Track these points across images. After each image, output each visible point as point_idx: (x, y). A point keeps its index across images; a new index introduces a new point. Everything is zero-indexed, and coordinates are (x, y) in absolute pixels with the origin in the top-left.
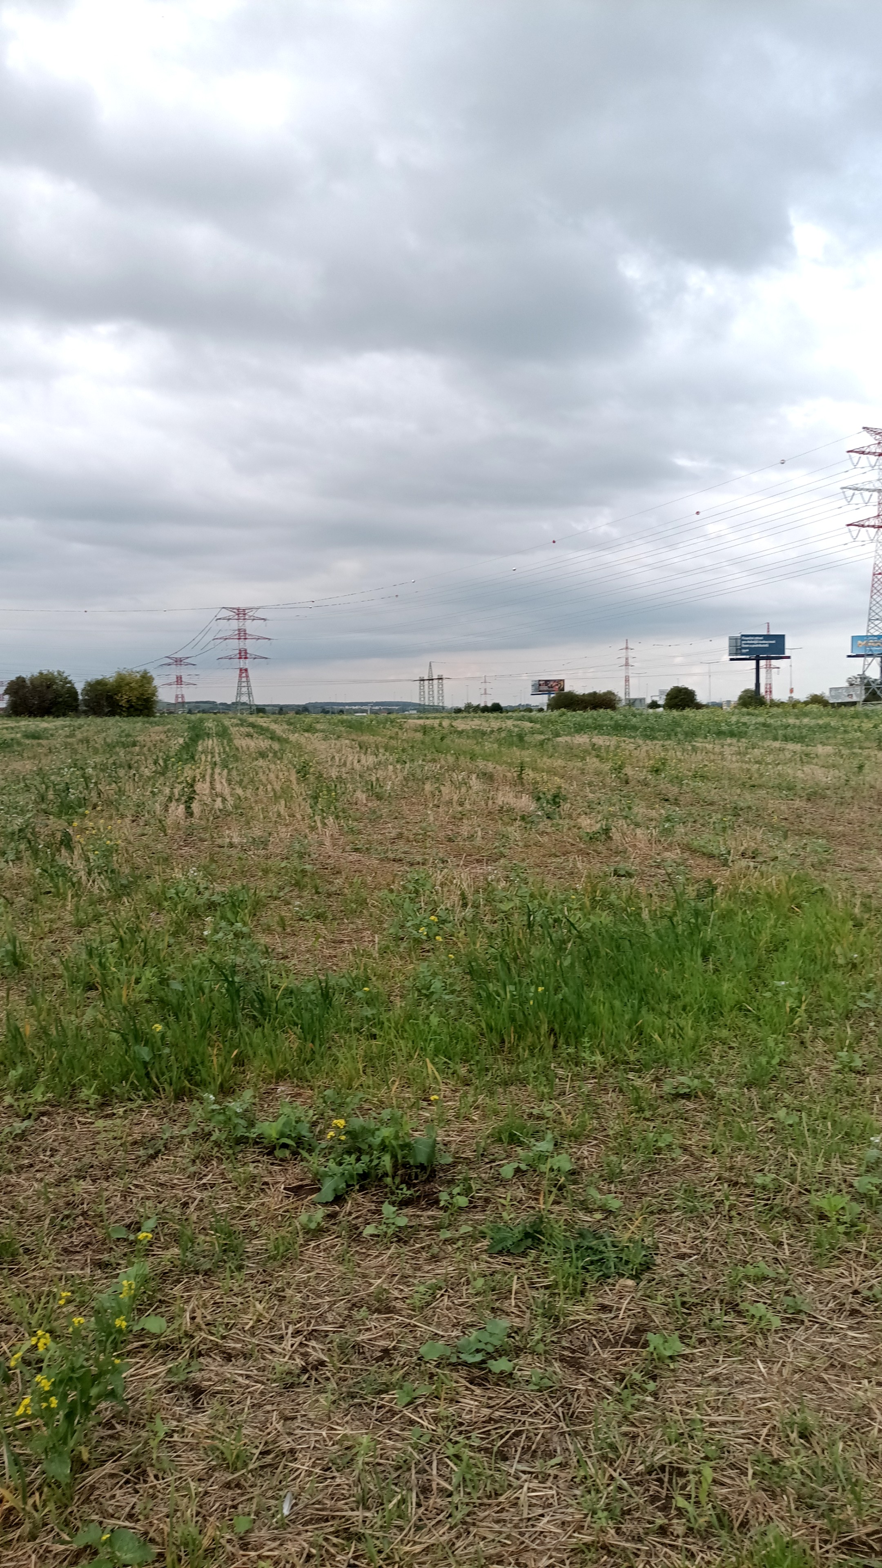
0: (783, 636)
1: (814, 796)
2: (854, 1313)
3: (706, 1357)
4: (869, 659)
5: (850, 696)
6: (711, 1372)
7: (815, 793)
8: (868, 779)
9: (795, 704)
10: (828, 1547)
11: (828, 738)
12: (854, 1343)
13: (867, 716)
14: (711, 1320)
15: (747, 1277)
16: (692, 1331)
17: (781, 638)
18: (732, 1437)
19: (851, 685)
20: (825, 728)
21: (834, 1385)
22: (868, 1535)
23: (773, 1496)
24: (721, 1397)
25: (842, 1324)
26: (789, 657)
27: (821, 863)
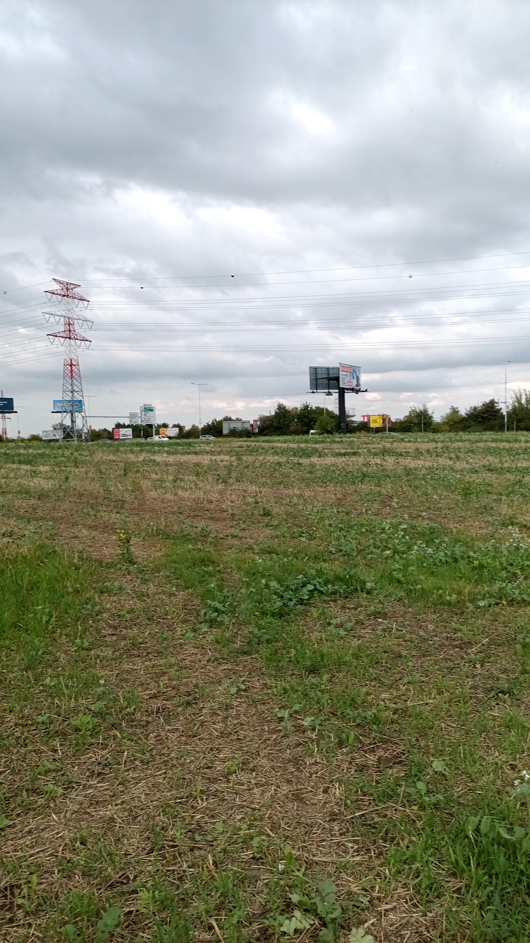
0: (12, 399)
1: (42, 496)
2: (99, 774)
3: (22, 822)
4: (65, 414)
5: (55, 435)
6: (27, 829)
7: (42, 494)
8: (71, 484)
9: (23, 440)
10: (101, 891)
11: (45, 461)
12: (102, 789)
13: (66, 448)
14: (22, 802)
15: (39, 774)
16: (12, 811)
17: (10, 401)
18: (44, 858)
19: (55, 429)
20: (43, 455)
21: (94, 813)
22: (120, 878)
23: (69, 878)
24: (34, 840)
25: (93, 782)
26: (16, 412)
27: (51, 535)
